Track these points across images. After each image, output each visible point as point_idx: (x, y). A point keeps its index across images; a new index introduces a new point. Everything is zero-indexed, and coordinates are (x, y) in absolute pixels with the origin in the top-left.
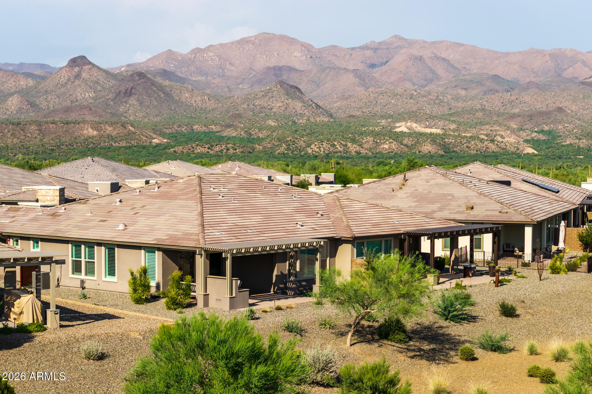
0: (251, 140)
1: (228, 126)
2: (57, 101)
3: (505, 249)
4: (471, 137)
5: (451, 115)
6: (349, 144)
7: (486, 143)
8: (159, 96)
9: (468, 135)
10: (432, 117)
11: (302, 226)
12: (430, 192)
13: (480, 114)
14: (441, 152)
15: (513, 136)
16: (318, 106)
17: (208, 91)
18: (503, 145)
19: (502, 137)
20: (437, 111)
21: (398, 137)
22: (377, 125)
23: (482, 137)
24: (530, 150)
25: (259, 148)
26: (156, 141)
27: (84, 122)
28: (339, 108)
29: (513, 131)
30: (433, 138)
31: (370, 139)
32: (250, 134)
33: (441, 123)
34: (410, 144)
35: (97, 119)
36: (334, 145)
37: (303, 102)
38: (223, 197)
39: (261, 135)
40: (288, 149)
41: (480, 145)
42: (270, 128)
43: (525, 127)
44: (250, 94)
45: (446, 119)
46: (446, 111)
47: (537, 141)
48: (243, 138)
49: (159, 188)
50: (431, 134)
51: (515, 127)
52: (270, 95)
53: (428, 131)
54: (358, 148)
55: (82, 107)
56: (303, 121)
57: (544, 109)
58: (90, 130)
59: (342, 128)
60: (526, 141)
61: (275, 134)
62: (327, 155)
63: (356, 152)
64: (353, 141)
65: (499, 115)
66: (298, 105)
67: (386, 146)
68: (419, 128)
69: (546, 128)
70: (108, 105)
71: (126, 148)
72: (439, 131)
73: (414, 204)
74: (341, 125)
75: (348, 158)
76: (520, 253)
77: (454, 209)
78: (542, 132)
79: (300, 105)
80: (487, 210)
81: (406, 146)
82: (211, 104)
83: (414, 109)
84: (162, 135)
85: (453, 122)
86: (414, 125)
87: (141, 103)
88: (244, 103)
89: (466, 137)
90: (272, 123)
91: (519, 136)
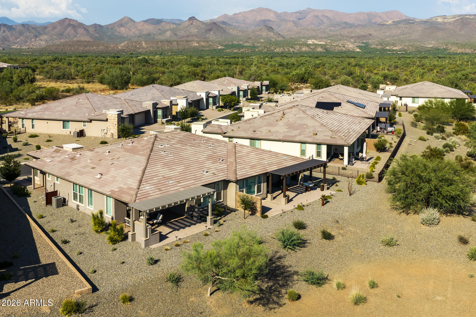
0: (254, 47)
1: (246, 42)
2: (184, 33)
3: (335, 152)
4: (336, 45)
5: (329, 37)
6: (290, 49)
7: (341, 48)
8: (221, 31)
9: (335, 44)
10: (321, 38)
11: (207, 172)
12: (295, 122)
13: (339, 37)
14: (325, 51)
15: (352, 45)
16: (279, 34)
17: (239, 29)
18: (348, 48)
19: (348, 45)
20: (323, 35)
21: (308, 45)
22: (301, 41)
23: (340, 45)
24: (358, 50)
25: (257, 50)
26: (219, 48)
27: (194, 41)
28: (287, 35)
29: (352, 43)
30: (321, 46)
31: (298, 46)
32: (254, 45)
33: (325, 40)
34: (313, 48)
35: (199, 40)
36: (284, 49)
37: (274, 33)
38: (164, 152)
39: (258, 45)
40: (267, 50)
41: (339, 48)
42: (261, 42)
43: (357, 41)
44: (254, 30)
45: (326, 39)
46: (327, 35)
47: (361, 46)
48: (251, 46)
49: (132, 143)
50: (321, 44)
51: (353, 41)
52: (262, 30)
53: (320, 43)
54: (293, 50)
55: (193, 35)
56: (273, 40)
57: (364, 34)
58: (196, 44)
59: (287, 43)
60: (357, 47)
61: (263, 45)
62: (282, 52)
63: (293, 51)
64: (292, 47)
65: (347, 37)
66: (272, 34)
67: (304, 49)
68: (316, 42)
69: (365, 41)
70: (203, 34)
71: (209, 50)
72: (324, 43)
73: (286, 130)
74: (287, 41)
75: (289, 54)
76: (342, 158)
77: (307, 135)
78: (363, 43)
79: (273, 34)
80: (324, 136)
81: (311, 49)
82: (240, 34)
83: (315, 35)
84: (222, 45)
85: (329, 39)
86: (315, 41)
87: (215, 34)
88: (252, 33)
89: (334, 45)
90: (262, 41)
91: (354, 45)
